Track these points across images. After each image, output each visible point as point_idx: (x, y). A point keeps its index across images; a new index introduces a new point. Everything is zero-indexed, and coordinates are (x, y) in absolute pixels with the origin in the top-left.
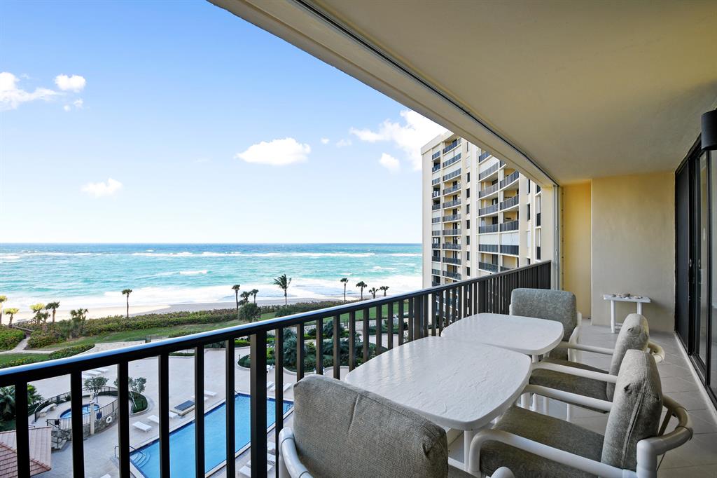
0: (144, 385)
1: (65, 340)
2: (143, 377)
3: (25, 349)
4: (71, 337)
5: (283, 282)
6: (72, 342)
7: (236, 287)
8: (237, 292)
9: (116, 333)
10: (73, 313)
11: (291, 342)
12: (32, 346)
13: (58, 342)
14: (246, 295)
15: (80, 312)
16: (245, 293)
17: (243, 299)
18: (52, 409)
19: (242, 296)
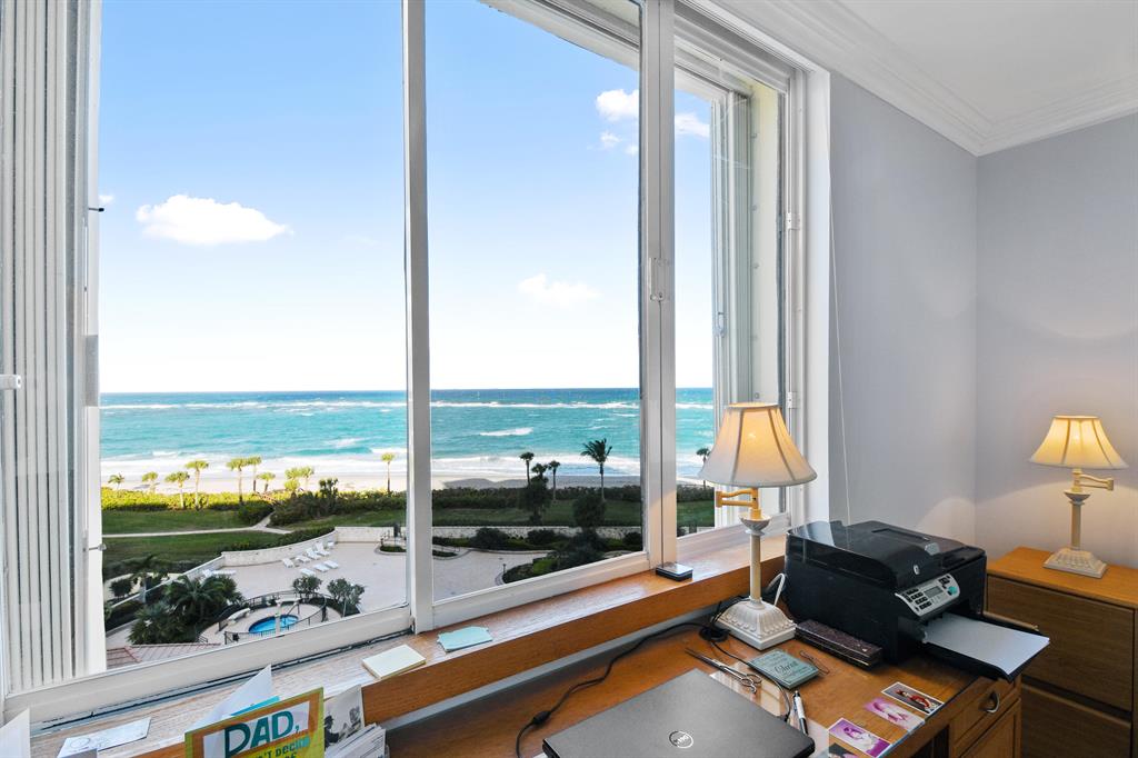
0: (360, 596)
1: (312, 518)
2: (361, 584)
3: (267, 526)
4: (319, 514)
5: (598, 451)
6: (319, 521)
7: (528, 457)
8: (528, 464)
9: (372, 512)
10: (323, 483)
11: (581, 552)
12: (275, 524)
13: (303, 520)
14: (540, 468)
15: (330, 482)
16: (539, 466)
17: (535, 474)
18: (244, 616)
19: (534, 470)
